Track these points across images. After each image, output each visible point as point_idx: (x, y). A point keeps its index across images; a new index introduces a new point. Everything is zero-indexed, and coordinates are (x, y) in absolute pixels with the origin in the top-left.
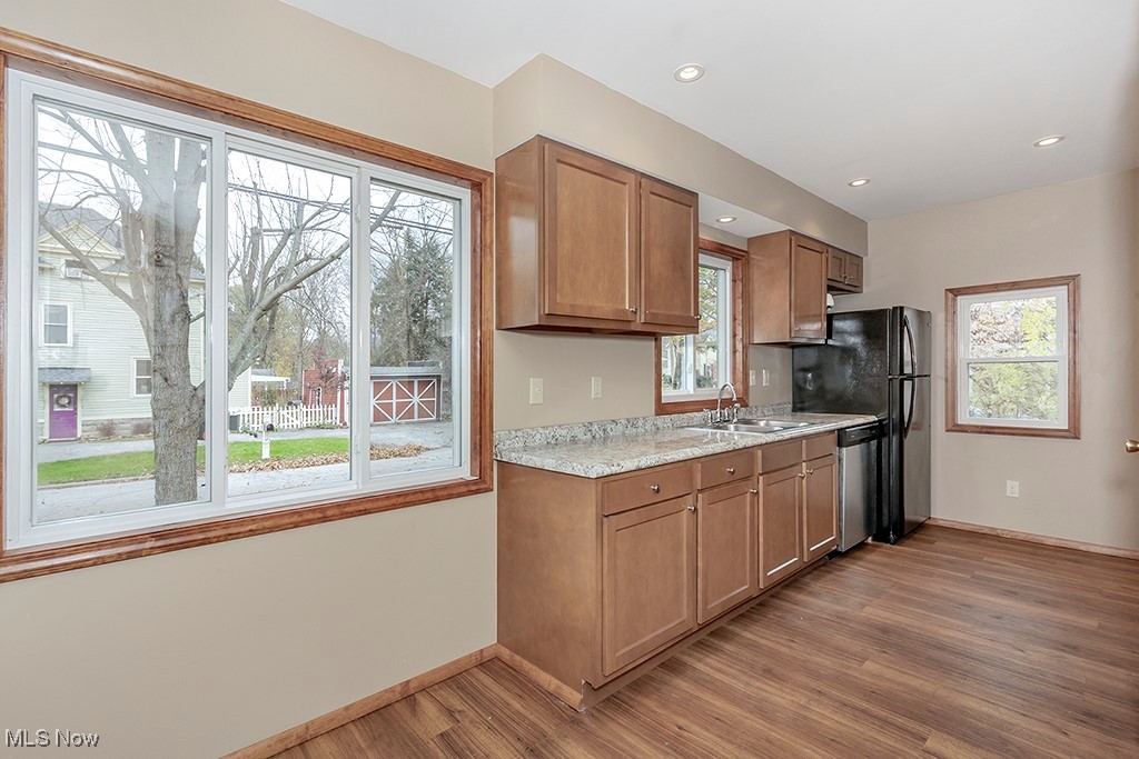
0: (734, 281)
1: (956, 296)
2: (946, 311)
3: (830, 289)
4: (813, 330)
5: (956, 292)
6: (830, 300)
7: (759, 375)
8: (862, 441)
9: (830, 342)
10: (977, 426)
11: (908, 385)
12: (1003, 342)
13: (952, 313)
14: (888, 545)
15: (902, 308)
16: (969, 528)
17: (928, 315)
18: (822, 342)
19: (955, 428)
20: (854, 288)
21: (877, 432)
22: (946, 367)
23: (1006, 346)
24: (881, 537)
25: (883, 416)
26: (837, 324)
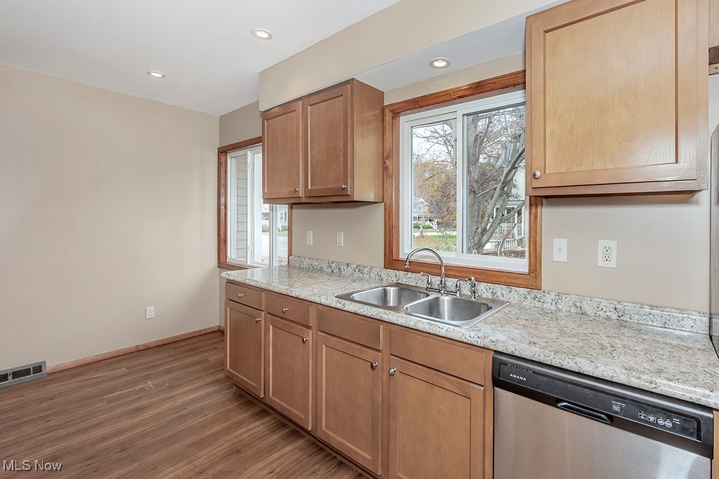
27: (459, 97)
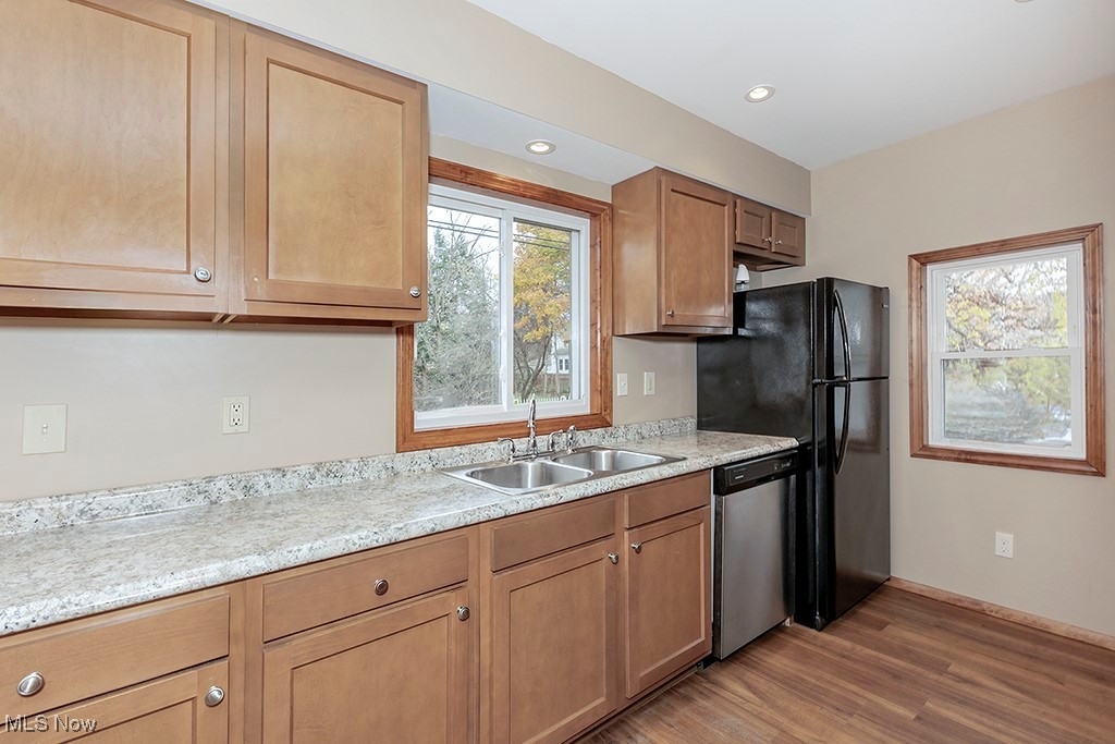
0: (593, 246)
1: (924, 264)
2: (911, 286)
3: (739, 257)
4: (717, 316)
5: (924, 259)
6: (743, 273)
7: (636, 383)
8: (777, 476)
9: (742, 332)
10: (952, 451)
11: (839, 393)
12: (1034, 328)
13: (919, 288)
14: (813, 631)
15: (830, 281)
16: (942, 597)
17: (884, 291)
18: (729, 331)
19: (923, 451)
20: (793, 259)
21: (796, 466)
22: (911, 365)
23: (1038, 333)
24: (804, 617)
25: (806, 439)
26: (752, 308)
27: (532, 198)
